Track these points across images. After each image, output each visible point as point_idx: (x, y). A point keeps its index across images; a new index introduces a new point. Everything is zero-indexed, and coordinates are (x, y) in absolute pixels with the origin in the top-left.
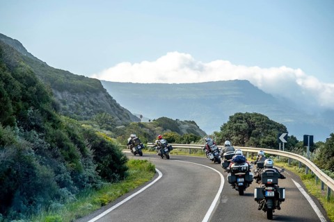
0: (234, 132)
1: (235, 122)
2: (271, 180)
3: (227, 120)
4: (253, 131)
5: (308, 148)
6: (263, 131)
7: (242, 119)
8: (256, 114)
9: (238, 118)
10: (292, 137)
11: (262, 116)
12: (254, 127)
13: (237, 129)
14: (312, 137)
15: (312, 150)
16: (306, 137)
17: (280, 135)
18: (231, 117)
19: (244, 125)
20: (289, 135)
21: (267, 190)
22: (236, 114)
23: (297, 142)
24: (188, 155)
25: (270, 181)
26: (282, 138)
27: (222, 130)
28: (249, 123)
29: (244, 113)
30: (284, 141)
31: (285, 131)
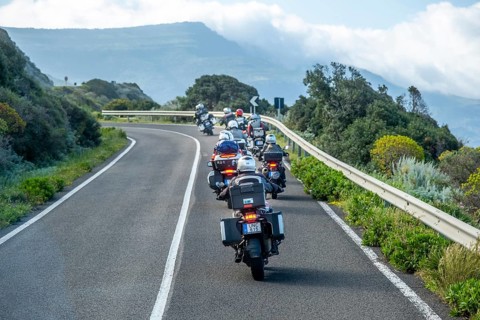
0: (201, 96)
1: (202, 85)
2: (251, 200)
3: (192, 83)
4: (222, 95)
5: (279, 110)
6: (232, 94)
7: (209, 82)
8: (224, 76)
9: (204, 81)
10: (264, 100)
11: (231, 78)
12: (222, 91)
13: (204, 93)
14: (282, 100)
15: (283, 113)
16: (276, 100)
17: (251, 98)
18: (197, 80)
19: (212, 89)
20: (261, 98)
21: (246, 222)
22: (202, 77)
23: (269, 105)
24: (150, 123)
25: (249, 201)
26: (253, 101)
27: (187, 94)
28: (216, 86)
29: (211, 75)
30: (255, 104)
31: (256, 94)
